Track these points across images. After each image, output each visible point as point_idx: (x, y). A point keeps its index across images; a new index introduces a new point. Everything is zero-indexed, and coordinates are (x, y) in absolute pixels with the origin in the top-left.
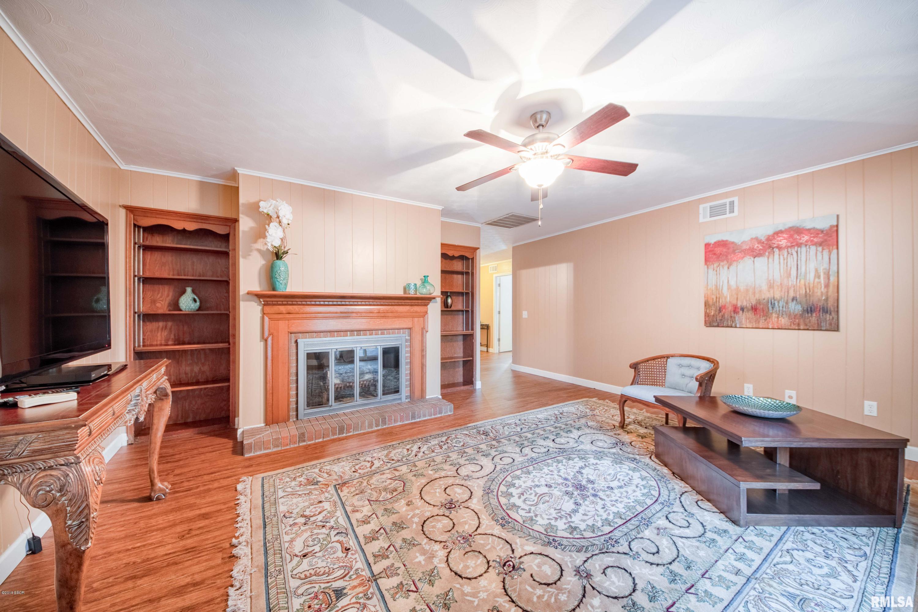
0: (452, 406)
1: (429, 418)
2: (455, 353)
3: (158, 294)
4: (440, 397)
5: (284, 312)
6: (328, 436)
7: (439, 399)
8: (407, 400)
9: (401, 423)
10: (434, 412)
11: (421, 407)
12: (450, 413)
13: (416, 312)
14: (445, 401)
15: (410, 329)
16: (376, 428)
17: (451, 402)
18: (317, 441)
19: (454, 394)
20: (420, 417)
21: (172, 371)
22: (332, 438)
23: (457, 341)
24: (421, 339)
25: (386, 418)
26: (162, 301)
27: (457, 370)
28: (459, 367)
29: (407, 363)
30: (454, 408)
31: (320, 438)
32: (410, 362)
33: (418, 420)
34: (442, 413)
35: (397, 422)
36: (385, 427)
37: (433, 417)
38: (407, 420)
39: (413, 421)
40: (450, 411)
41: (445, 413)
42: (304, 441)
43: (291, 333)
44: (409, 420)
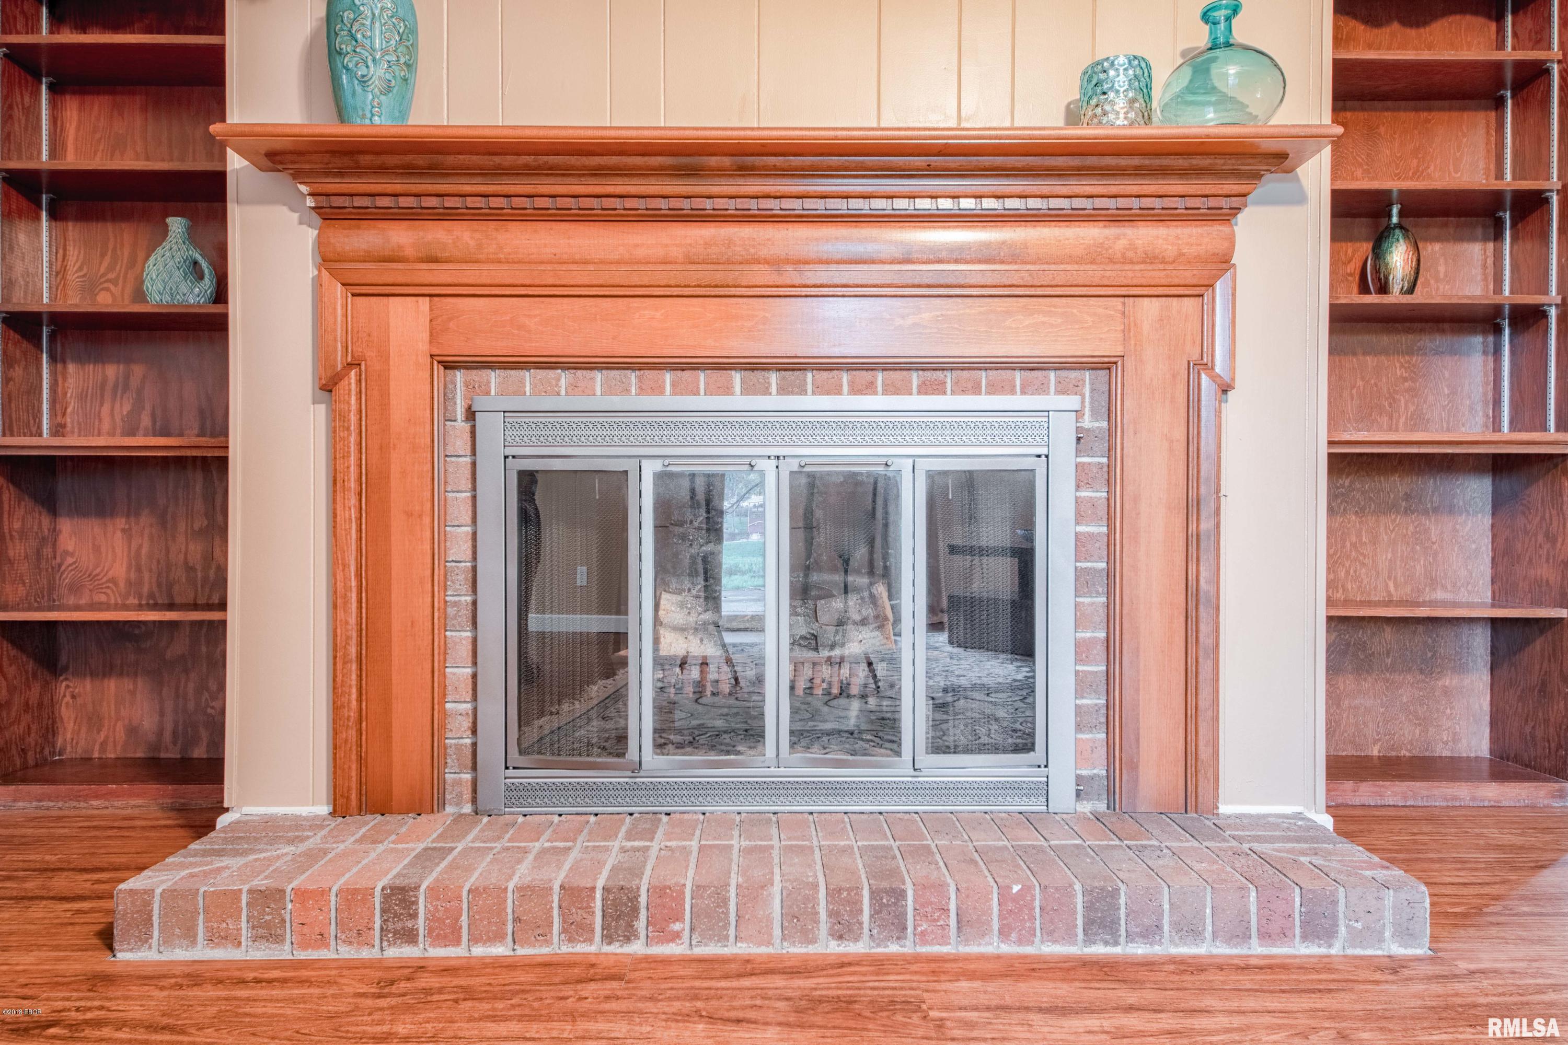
0: (1422, 895)
1: (1223, 950)
2: (1433, 582)
3: (103, 255)
4: (1327, 821)
5: (409, 252)
6: (544, 936)
7: (1311, 833)
8: (1086, 807)
9: (1006, 949)
10: (1266, 917)
11: (1168, 861)
12: (1397, 950)
13: (1151, 259)
14: (1357, 853)
15: (1105, 366)
16: (834, 948)
17: (1407, 865)
18: (479, 951)
19: (1431, 819)
20: (1151, 932)
21: (144, 551)
22: (565, 949)
23: (1452, 510)
24: (1179, 433)
25: (902, 894)
26: (115, 282)
27: (1449, 681)
28: (1461, 668)
29: (1083, 580)
30: (1439, 916)
31: (499, 937)
32: (1110, 574)
33: (1139, 950)
34: (1329, 934)
35: (983, 933)
36: (893, 948)
37: (1257, 949)
38: (1050, 934)
39: (1099, 950)
40: (1405, 934)
41: (1355, 938)
42: (410, 937)
43: (448, 366)
44: (1070, 937)
